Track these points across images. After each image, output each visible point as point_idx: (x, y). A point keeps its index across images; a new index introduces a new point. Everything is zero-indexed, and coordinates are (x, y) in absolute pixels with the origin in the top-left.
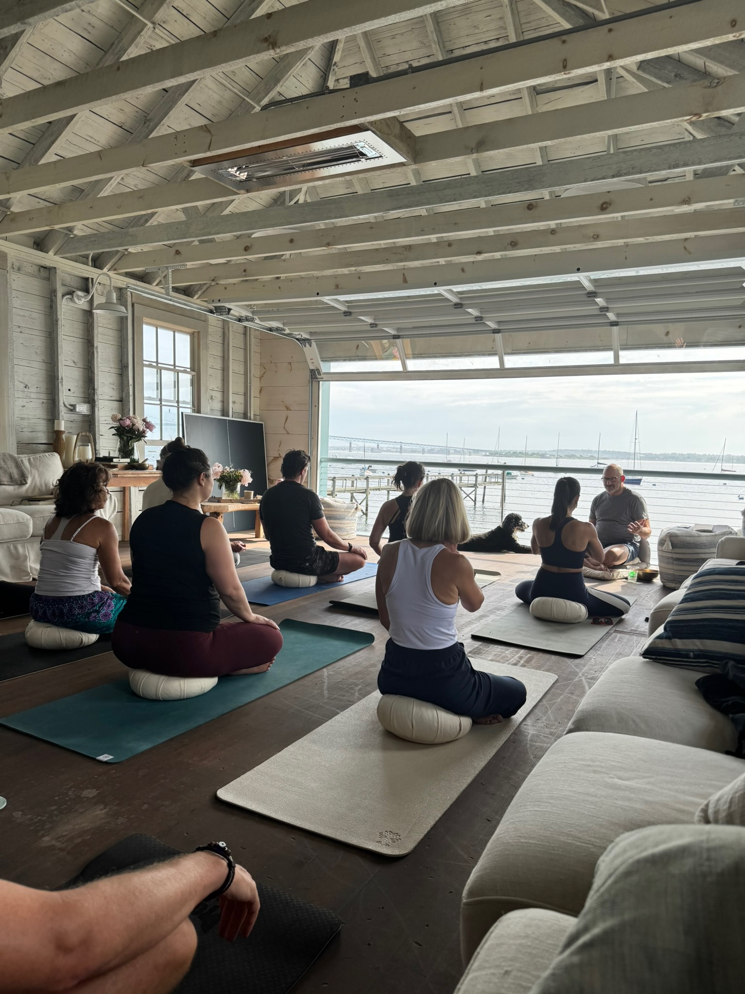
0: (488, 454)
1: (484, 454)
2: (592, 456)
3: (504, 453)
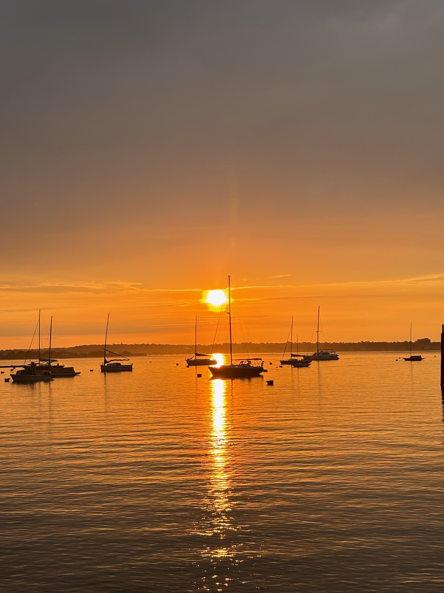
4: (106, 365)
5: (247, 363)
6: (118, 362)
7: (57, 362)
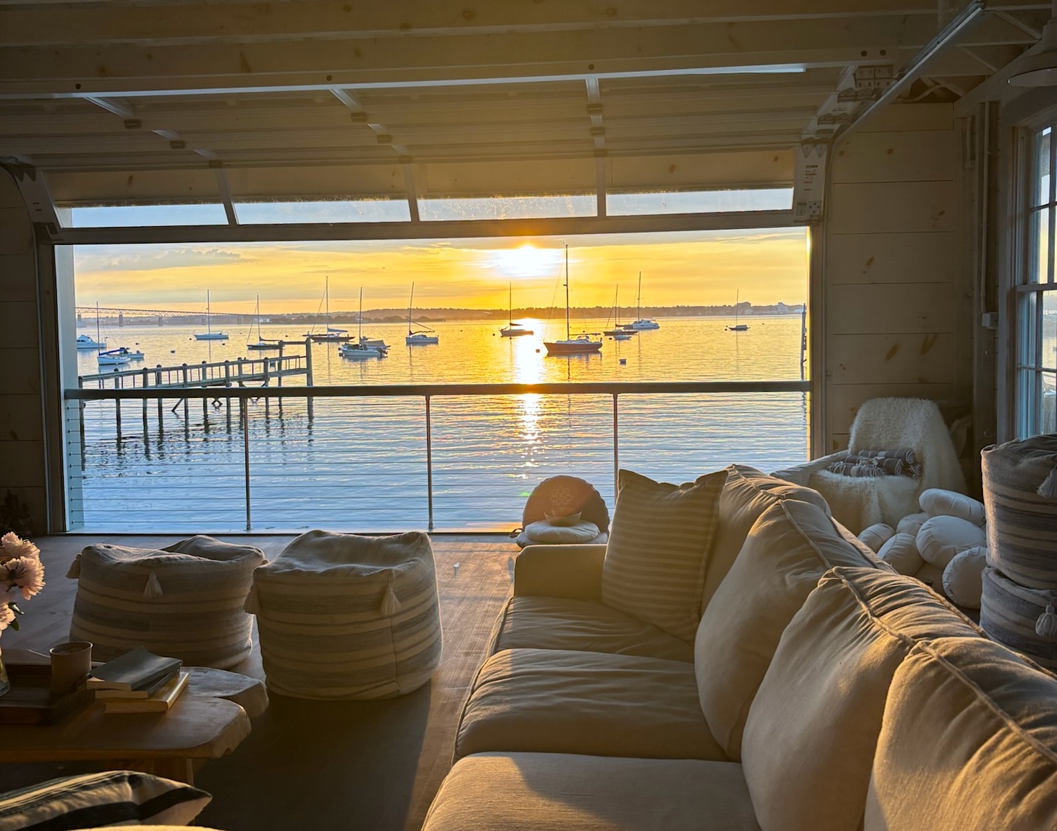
0: (268, 321)
1: (261, 321)
2: (423, 317)
3: (293, 319)
4: (411, 336)
5: (585, 338)
6: (424, 334)
7: (347, 333)
